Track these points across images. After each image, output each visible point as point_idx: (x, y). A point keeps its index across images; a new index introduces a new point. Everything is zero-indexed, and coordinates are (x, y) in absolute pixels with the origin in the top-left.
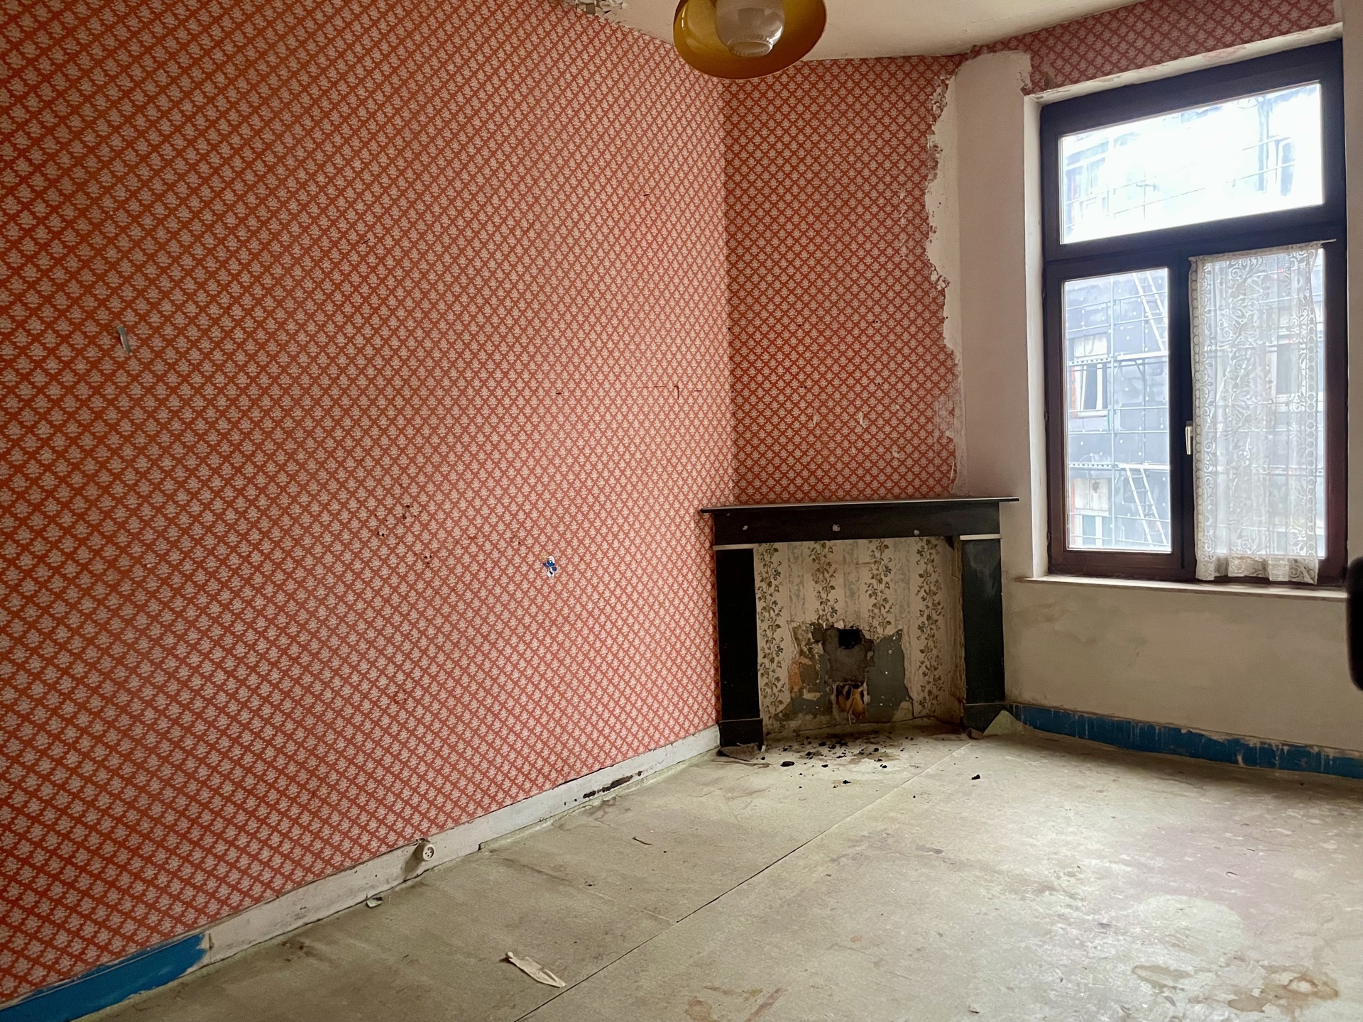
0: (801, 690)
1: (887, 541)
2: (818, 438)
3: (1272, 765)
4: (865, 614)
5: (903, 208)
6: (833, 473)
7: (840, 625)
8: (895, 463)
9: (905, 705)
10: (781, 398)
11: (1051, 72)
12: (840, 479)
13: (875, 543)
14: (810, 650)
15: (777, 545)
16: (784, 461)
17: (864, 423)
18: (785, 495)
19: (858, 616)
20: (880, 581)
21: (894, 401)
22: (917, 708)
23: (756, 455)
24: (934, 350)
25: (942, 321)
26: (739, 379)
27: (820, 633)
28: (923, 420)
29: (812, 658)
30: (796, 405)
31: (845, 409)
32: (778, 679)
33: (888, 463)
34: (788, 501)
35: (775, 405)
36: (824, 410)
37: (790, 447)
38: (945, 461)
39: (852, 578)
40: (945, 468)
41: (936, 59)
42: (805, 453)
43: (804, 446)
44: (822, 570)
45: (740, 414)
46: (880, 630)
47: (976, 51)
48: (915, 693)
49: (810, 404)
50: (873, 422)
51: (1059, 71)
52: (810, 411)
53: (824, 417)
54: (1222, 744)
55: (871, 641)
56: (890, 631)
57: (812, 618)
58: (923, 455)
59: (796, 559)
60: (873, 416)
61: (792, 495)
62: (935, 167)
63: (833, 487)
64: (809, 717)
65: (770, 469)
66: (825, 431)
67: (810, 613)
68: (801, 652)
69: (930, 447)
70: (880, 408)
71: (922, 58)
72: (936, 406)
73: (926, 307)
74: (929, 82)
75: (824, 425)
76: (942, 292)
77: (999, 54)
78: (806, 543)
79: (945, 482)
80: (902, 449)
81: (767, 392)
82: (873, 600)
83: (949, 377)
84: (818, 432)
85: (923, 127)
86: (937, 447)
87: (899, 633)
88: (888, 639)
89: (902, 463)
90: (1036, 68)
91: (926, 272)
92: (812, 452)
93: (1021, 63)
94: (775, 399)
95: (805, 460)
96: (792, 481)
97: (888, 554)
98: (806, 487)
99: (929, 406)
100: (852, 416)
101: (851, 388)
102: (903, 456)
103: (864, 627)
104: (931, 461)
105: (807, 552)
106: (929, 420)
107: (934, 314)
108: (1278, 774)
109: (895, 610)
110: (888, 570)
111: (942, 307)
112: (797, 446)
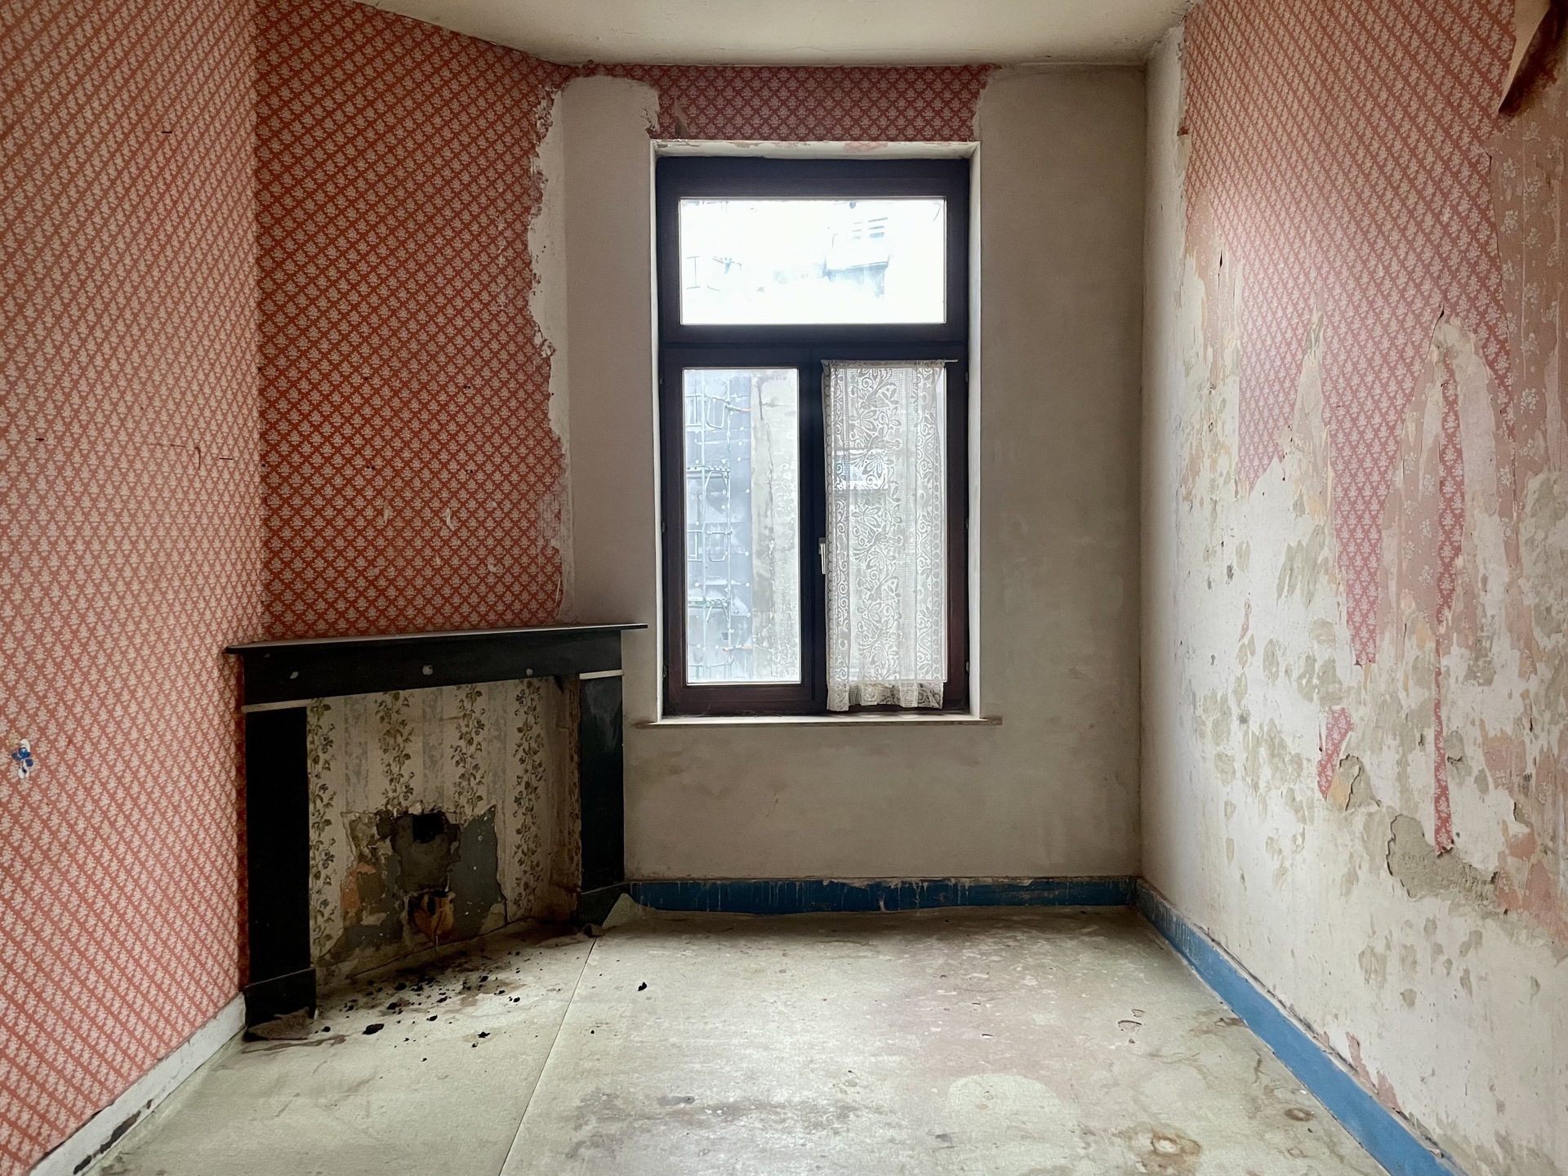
0: (359, 914)
1: (481, 687)
2: (390, 542)
3: (912, 905)
4: (450, 790)
5: (502, 243)
6: (410, 592)
7: (416, 810)
8: (491, 580)
9: (497, 908)
10: (338, 481)
11: (684, 121)
12: (419, 601)
13: (466, 688)
14: (374, 851)
15: (328, 700)
16: (341, 573)
17: (452, 525)
18: (342, 625)
19: (440, 792)
20: (470, 742)
21: (490, 495)
22: (512, 908)
23: (298, 564)
24: (539, 433)
25: (547, 396)
26: (274, 447)
27: (389, 824)
28: (524, 524)
29: (376, 863)
30: (359, 492)
31: (427, 503)
32: (325, 903)
33: (483, 580)
34: (344, 634)
35: (328, 491)
36: (399, 503)
37: (351, 554)
38: (549, 578)
39: (433, 741)
40: (549, 587)
41: (541, 63)
42: (371, 563)
43: (370, 553)
44: (394, 732)
45: (275, 501)
46: (468, 811)
47: (591, 68)
48: (510, 890)
49: (379, 492)
50: (464, 523)
51: (693, 120)
52: (379, 502)
53: (399, 512)
54: (864, 891)
55: (457, 827)
56: (481, 809)
57: (377, 803)
58: (525, 569)
59: (357, 718)
60: (464, 515)
61: (352, 624)
62: (539, 200)
63: (410, 612)
64: (370, 951)
65: (320, 585)
66: (399, 533)
67: (374, 796)
68: (361, 857)
69: (533, 559)
70: (472, 505)
71: (525, 56)
72: (541, 506)
73: (529, 377)
74: (533, 89)
75: (399, 523)
76: (547, 360)
77: (619, 80)
78: (372, 696)
79: (549, 605)
80: (499, 561)
81: (318, 470)
82: (460, 770)
83: (555, 470)
84: (390, 533)
85: (525, 144)
86: (541, 560)
87: (492, 811)
88: (478, 821)
89: (500, 579)
90: (665, 110)
91: (528, 331)
92: (381, 562)
93: (647, 99)
94: (329, 481)
95: (372, 573)
96: (353, 603)
97: (481, 702)
98: (372, 613)
99: (532, 505)
100: (436, 513)
101: (435, 474)
102: (500, 570)
103: (448, 807)
104: (533, 578)
105: (374, 707)
106: (532, 524)
107: (538, 387)
108: (919, 914)
109: (488, 779)
110: (481, 726)
111: (547, 379)
112: (361, 553)
